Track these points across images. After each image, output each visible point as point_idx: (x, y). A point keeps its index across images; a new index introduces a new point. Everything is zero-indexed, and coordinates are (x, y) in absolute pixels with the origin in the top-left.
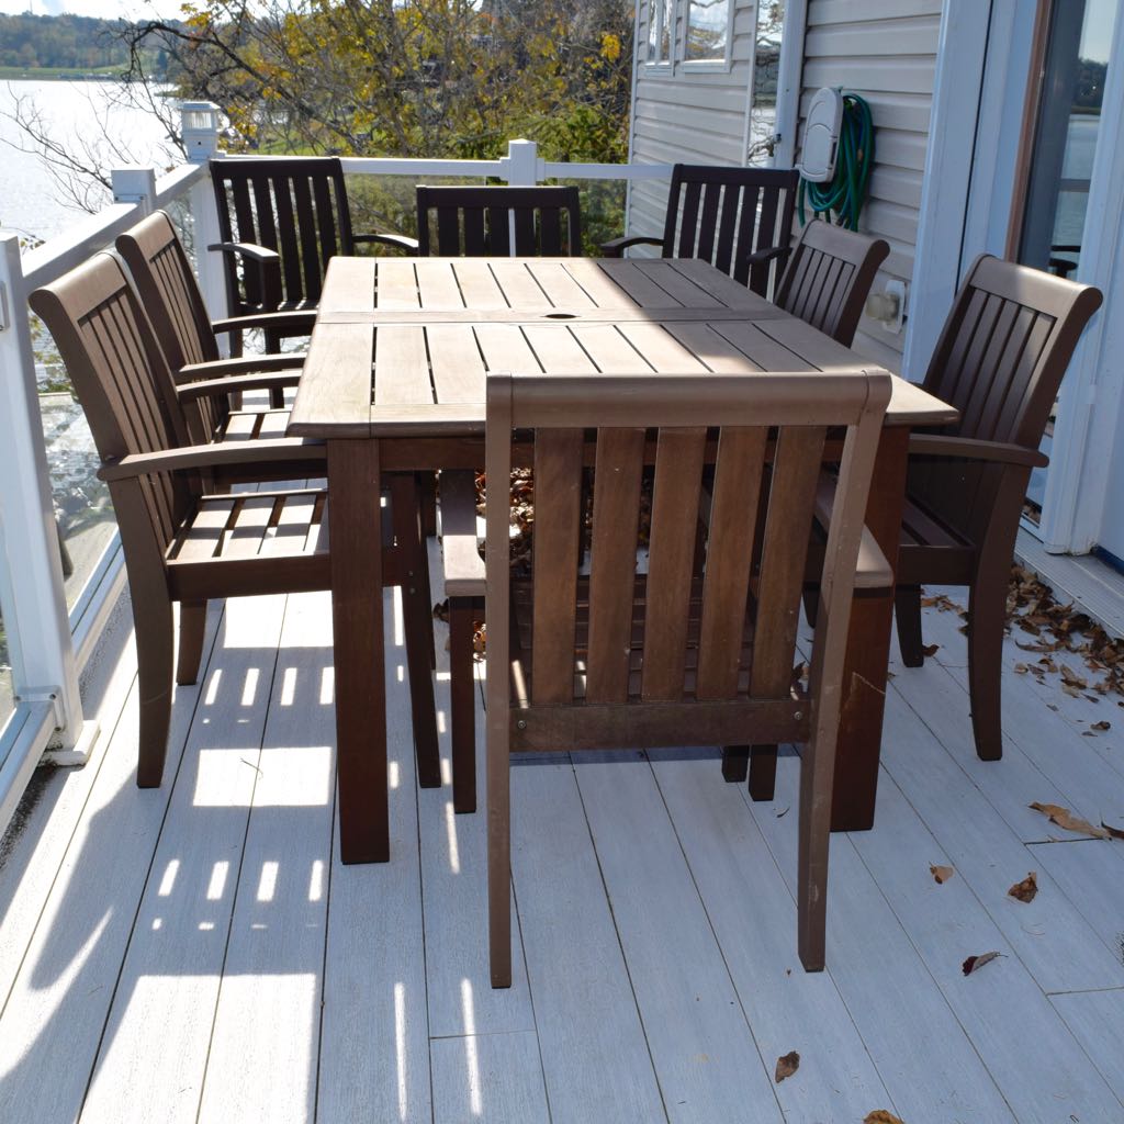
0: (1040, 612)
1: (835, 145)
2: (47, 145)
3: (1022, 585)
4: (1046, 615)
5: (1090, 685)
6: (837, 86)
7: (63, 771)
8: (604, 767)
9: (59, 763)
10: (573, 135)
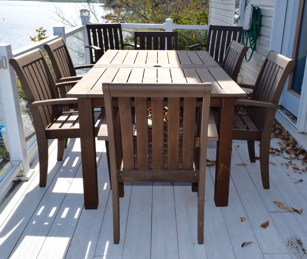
0: (292, 148)
1: (250, 20)
2: (64, 20)
3: (289, 141)
4: (293, 149)
5: (300, 169)
6: (252, 4)
7: (22, 182)
8: (161, 187)
9: (22, 180)
10: (201, 17)
